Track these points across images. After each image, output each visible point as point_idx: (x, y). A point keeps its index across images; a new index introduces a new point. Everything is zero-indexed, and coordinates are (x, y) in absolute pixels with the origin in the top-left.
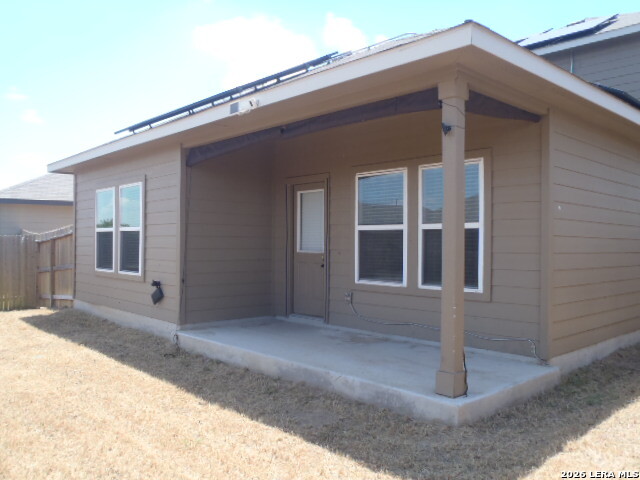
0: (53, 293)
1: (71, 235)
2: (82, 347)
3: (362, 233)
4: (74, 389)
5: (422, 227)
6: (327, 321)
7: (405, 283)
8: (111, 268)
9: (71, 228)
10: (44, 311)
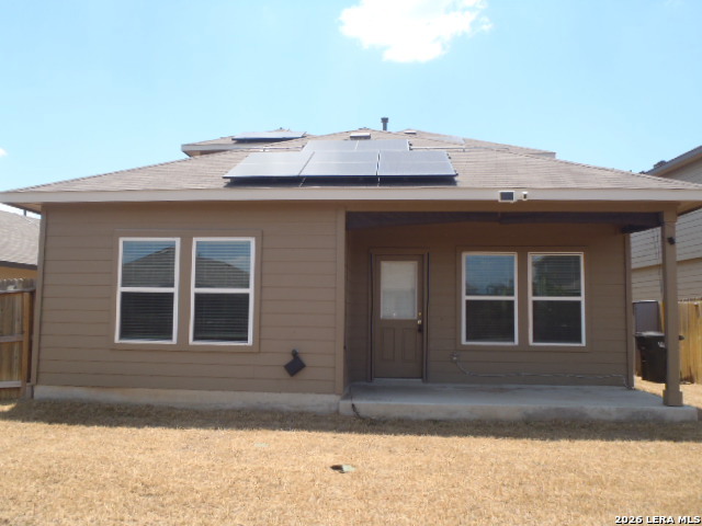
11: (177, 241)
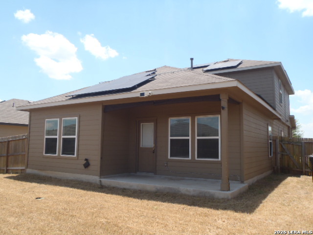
0: (7, 166)
3: (171, 140)
5: (197, 138)
6: (156, 174)
7: (190, 158)
8: (55, 154)
11: (58, 119)
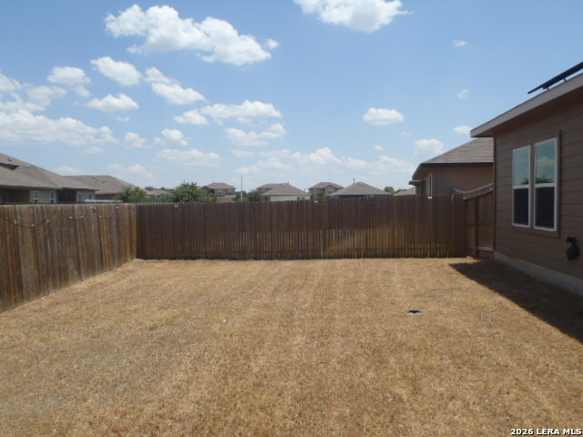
0: (477, 244)
1: (491, 193)
2: (497, 294)
4: (484, 331)
8: (527, 223)
9: (492, 186)
10: (469, 260)
11: (529, 148)
